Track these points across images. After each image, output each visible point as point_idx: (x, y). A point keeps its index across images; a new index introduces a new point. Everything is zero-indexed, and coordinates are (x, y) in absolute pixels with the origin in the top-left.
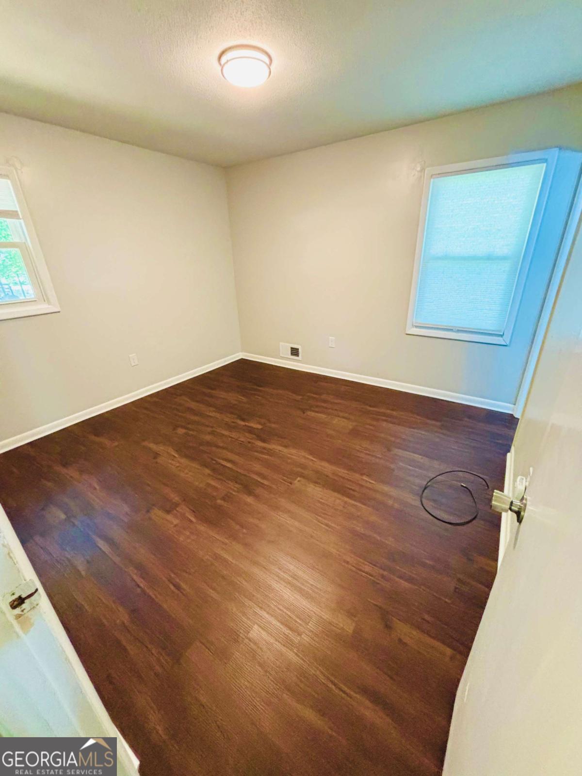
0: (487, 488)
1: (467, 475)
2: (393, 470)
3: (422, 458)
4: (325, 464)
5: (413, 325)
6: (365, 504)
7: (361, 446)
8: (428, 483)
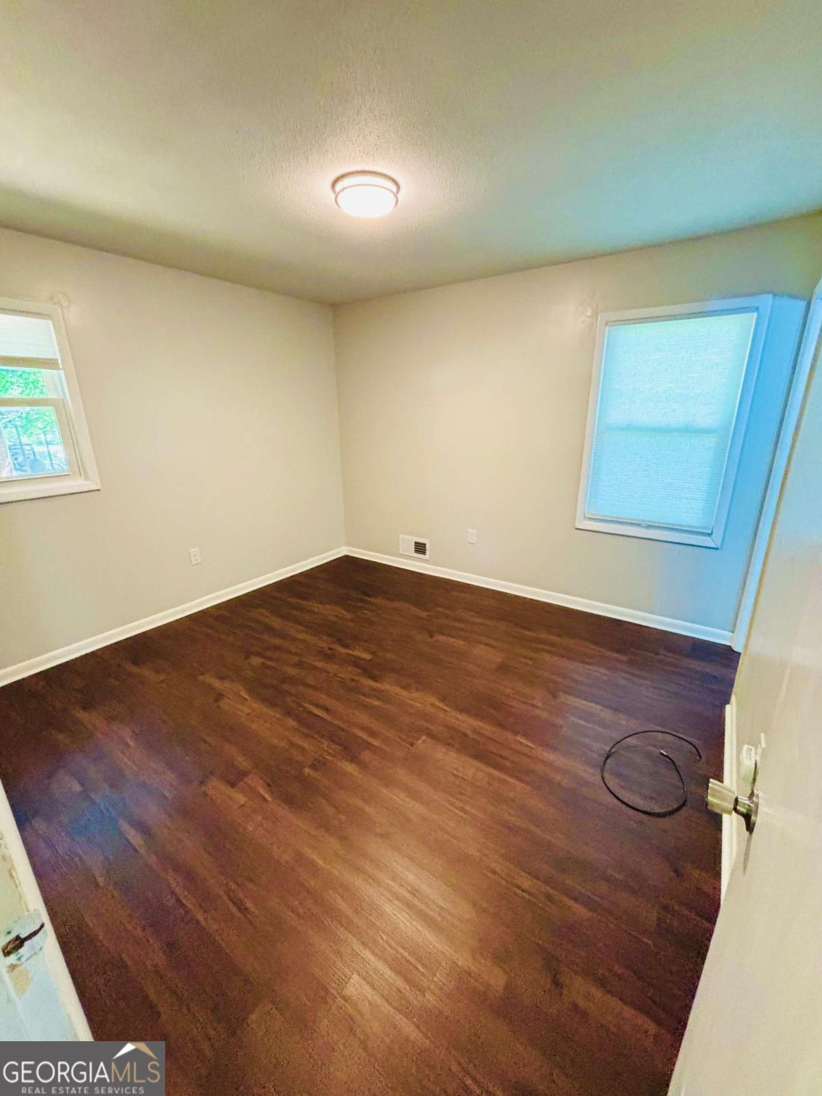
0: (698, 758)
1: (669, 738)
2: (561, 727)
3: (601, 710)
4: (463, 717)
5: (585, 517)
6: (519, 779)
7: (513, 690)
8: (611, 749)
